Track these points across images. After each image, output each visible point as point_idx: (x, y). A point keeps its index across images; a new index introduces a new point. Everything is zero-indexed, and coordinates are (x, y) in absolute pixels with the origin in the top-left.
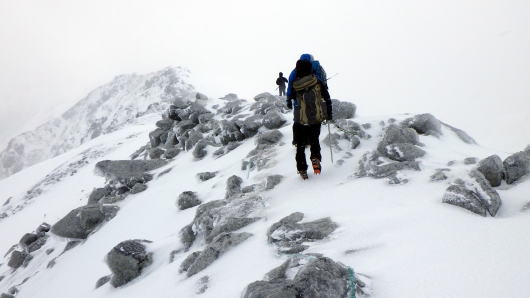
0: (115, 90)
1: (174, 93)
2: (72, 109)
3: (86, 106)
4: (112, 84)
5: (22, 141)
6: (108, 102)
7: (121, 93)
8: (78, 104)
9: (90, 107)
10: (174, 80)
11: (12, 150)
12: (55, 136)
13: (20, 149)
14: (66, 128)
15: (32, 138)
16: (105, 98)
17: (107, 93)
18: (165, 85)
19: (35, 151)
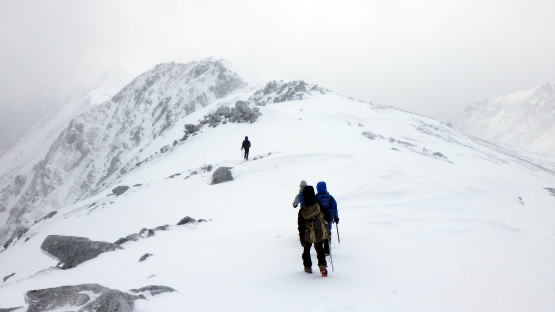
0: (157, 77)
1: (225, 79)
2: (120, 93)
3: (133, 91)
4: (153, 72)
5: (81, 121)
6: (152, 87)
7: (164, 80)
8: (125, 89)
9: (136, 91)
10: (223, 70)
11: (73, 129)
12: (107, 116)
13: (80, 128)
14: (117, 110)
15: (89, 119)
16: (150, 83)
17: (150, 79)
18: (217, 74)
19: (92, 129)
